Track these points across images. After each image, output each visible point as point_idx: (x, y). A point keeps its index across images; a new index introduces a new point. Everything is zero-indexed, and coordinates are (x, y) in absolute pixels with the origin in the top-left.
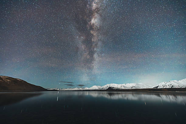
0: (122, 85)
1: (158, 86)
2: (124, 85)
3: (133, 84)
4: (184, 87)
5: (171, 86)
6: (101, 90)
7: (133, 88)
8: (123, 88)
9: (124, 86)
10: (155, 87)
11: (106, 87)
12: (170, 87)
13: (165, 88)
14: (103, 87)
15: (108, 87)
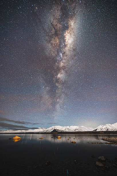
0: (66, 127)
1: (97, 129)
2: (68, 127)
3: (77, 126)
4: (116, 130)
5: (107, 129)
6: (45, 133)
7: (76, 131)
8: (67, 131)
9: (68, 129)
10: (94, 130)
11: (50, 129)
12: (106, 131)
13: (102, 131)
14: (47, 129)
15: (53, 129)
